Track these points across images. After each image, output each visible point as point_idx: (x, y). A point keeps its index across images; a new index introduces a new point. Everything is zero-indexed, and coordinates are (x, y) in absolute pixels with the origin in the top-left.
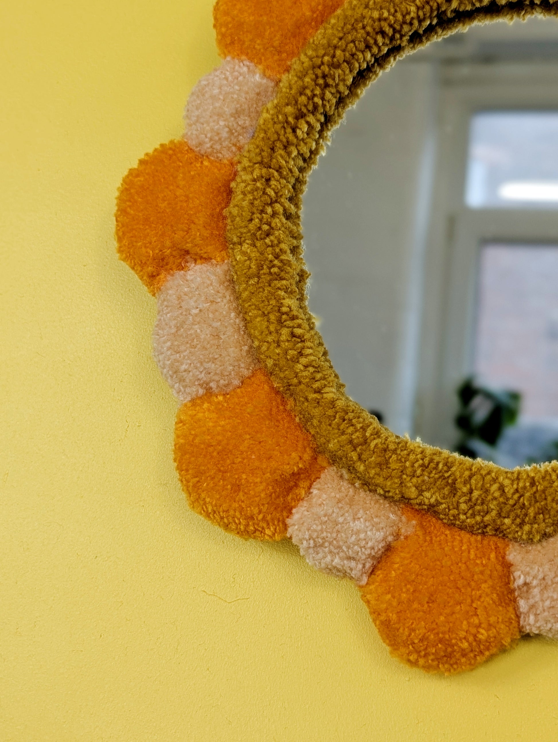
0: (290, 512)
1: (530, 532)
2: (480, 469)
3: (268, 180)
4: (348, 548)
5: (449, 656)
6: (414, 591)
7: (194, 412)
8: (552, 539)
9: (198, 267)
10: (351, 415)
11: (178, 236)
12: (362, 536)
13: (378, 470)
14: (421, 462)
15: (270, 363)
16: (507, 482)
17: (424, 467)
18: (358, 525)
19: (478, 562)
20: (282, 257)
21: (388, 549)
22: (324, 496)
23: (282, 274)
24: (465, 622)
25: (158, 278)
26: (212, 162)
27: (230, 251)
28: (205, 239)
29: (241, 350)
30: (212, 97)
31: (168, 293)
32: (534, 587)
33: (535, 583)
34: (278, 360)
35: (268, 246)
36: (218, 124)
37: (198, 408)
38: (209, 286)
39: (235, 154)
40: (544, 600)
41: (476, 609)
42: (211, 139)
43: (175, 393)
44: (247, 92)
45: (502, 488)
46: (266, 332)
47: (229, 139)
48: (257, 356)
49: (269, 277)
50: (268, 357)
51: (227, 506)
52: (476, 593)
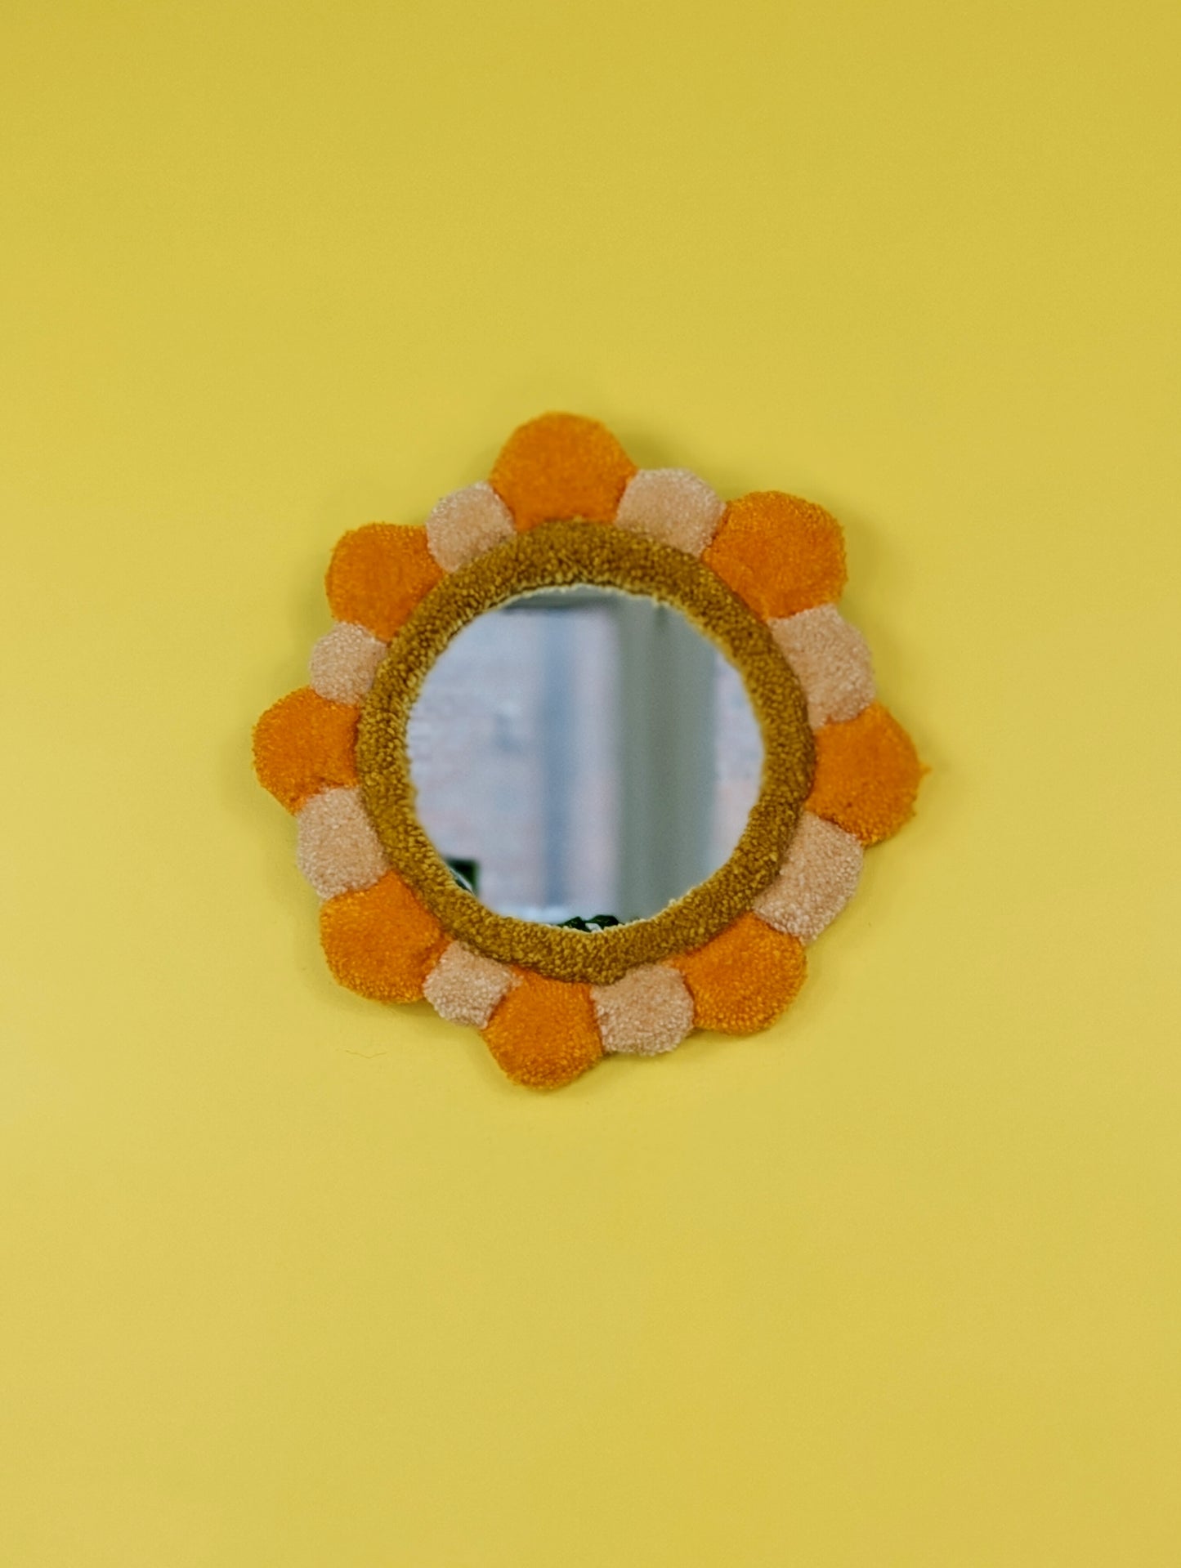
0: (424, 979)
1: (606, 977)
2: (567, 934)
3: (388, 721)
4: (474, 1000)
5: (552, 1073)
6: (526, 1026)
7: (337, 907)
8: (622, 981)
9: (333, 791)
10: (468, 901)
11: (317, 767)
12: (484, 990)
13: (493, 940)
14: (524, 932)
15: (402, 865)
16: (588, 942)
17: (527, 935)
18: (481, 982)
19: (571, 1001)
20: (404, 781)
21: (504, 999)
22: (452, 964)
23: (405, 794)
24: (564, 1046)
25: (298, 801)
26: (338, 707)
27: (361, 778)
28: (339, 769)
29: (376, 856)
30: (336, 656)
31: (310, 813)
32: (612, 1015)
33: (612, 1012)
34: (408, 862)
35: (392, 773)
36: (343, 677)
37: (342, 903)
38: (346, 806)
39: (358, 701)
40: (618, 1024)
41: (571, 1035)
42: (338, 689)
43: (318, 893)
44: (365, 652)
45: (584, 946)
46: (397, 841)
47: (353, 689)
48: (389, 859)
49: (395, 798)
50: (399, 860)
51: (372, 978)
52: (570, 1024)
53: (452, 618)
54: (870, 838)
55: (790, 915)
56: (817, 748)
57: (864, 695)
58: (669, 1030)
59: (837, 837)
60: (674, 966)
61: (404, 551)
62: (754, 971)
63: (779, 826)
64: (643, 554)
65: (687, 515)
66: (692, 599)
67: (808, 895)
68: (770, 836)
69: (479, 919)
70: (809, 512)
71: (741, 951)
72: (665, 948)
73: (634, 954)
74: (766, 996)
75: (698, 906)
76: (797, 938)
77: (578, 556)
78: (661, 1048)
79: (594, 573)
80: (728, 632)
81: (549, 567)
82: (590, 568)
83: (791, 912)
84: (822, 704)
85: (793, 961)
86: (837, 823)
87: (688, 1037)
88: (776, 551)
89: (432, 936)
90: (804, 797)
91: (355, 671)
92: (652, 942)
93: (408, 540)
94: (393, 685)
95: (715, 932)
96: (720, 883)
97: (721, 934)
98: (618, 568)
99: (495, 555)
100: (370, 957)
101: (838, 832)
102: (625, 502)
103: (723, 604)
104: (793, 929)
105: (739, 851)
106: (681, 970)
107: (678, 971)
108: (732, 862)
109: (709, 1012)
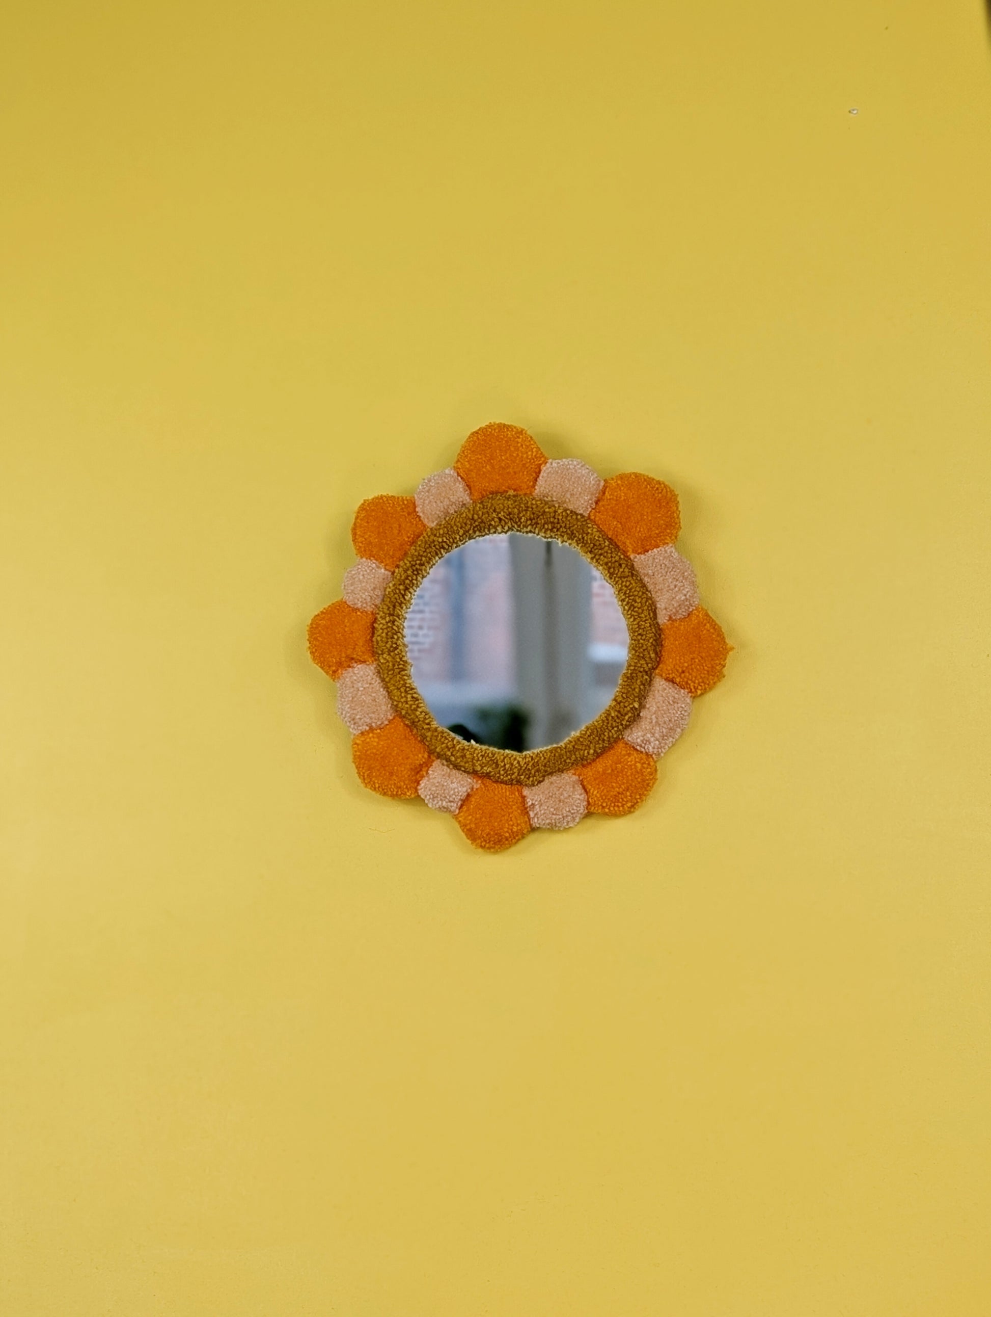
0: (418, 784)
1: (532, 781)
2: (508, 755)
3: (394, 622)
4: (450, 797)
5: (500, 841)
6: (483, 813)
7: (363, 739)
8: (542, 784)
9: (359, 666)
11: (349, 652)
12: (456, 790)
14: (480, 754)
15: (403, 712)
16: (520, 759)
17: (483, 756)
18: (454, 785)
19: (511, 796)
20: (404, 659)
21: (468, 795)
22: (436, 774)
23: (404, 668)
24: (507, 825)
25: (337, 672)
26: (362, 613)
27: (377, 658)
28: (363, 653)
29: (387, 707)
30: (360, 581)
31: (345, 680)
32: (536, 805)
33: (537, 803)
34: (407, 710)
35: (396, 655)
36: (364, 594)
37: (366, 737)
38: (367, 676)
39: (374, 609)
40: (540, 811)
41: (511, 818)
42: (361, 602)
43: (351, 730)
44: (378, 578)
45: (518, 762)
46: (400, 697)
47: (370, 602)
48: (395, 708)
49: (398, 670)
50: (402, 709)
51: (386, 783)
52: (510, 811)
53: (432, 556)
54: (697, 692)
55: (647, 741)
56: (662, 636)
57: (691, 602)
58: (572, 814)
59: (676, 691)
60: (575, 774)
61: (401, 513)
62: (625, 776)
63: (639, 686)
64: (552, 515)
65: (580, 489)
66: (583, 542)
67: (658, 728)
68: (634, 692)
69: (452, 746)
70: (657, 486)
71: (616, 764)
72: (569, 763)
73: (549, 767)
74: (632, 792)
75: (589, 736)
76: (651, 755)
77: (511, 516)
78: (567, 825)
79: (522, 527)
80: (606, 564)
81: (493, 523)
82: (519, 523)
83: (648, 739)
84: (666, 609)
85: (649, 770)
86: (676, 683)
87: (584, 818)
88: (636, 512)
89: (423, 757)
90: (655, 667)
91: (372, 590)
92: (561, 759)
93: (403, 506)
94: (396, 599)
95: (600, 753)
96: (603, 721)
97: (603, 753)
98: (537, 523)
99: (459, 516)
100: (385, 770)
101: (676, 689)
102: (541, 481)
103: (603, 546)
104: (649, 750)
105: (614, 701)
106: (579, 775)
107: (577, 777)
108: (610, 708)
109: (597, 802)
